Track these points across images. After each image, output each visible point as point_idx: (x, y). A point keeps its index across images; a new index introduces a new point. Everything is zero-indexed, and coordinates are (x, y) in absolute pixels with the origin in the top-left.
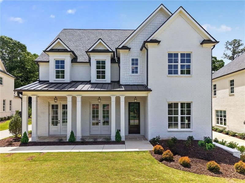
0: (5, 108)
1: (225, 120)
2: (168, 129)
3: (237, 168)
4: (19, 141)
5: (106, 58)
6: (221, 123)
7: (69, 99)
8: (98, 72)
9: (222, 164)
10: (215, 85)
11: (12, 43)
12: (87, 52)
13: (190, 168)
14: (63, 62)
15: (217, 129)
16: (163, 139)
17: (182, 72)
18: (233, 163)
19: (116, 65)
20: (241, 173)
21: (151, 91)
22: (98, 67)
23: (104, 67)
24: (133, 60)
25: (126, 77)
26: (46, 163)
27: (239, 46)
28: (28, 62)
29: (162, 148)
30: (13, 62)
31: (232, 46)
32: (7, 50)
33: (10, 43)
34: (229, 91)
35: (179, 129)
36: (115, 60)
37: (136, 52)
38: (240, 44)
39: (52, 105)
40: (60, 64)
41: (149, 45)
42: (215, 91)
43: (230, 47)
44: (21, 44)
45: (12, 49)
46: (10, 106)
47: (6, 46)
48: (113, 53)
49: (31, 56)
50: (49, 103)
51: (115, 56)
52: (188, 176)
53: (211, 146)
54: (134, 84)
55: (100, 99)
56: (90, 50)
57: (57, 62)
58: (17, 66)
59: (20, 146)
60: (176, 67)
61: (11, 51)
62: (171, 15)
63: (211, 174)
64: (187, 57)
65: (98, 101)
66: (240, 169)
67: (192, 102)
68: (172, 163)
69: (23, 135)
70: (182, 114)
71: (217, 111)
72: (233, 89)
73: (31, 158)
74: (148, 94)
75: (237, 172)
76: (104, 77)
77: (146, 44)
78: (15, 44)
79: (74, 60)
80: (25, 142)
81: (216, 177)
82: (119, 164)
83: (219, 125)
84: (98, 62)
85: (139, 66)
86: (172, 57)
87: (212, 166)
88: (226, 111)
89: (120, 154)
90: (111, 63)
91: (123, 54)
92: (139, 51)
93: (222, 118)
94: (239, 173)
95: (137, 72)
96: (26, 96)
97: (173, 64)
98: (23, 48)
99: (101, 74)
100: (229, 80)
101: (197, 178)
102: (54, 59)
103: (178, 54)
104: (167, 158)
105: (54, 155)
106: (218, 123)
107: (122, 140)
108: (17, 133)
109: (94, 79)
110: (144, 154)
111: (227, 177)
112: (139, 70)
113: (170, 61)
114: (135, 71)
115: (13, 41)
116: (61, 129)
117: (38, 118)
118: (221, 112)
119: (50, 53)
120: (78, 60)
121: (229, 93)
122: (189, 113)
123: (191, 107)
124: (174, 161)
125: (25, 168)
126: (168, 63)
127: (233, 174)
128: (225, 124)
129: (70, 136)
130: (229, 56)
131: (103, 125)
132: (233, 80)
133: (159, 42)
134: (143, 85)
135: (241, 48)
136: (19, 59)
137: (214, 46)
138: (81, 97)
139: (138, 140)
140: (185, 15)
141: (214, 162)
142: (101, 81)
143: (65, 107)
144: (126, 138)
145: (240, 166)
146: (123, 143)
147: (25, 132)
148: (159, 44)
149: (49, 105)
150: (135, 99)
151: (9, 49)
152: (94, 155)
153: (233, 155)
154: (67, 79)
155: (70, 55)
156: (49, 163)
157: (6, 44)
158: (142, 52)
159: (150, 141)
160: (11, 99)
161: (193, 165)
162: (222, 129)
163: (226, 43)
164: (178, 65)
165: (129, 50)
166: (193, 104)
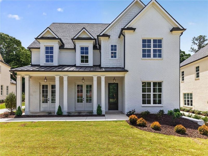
0: (2, 93)
1: (191, 101)
2: (142, 104)
3: (200, 131)
4: (14, 115)
5: (90, 44)
6: (188, 104)
7: (57, 79)
8: (82, 57)
9: (188, 129)
10: (183, 72)
11: (9, 39)
12: (72, 39)
13: (160, 131)
14: (52, 48)
15: (184, 109)
16: (138, 113)
17: (155, 56)
18: (197, 128)
19: (98, 51)
20: (204, 134)
21: (128, 71)
22: (82, 53)
23: (87, 53)
24: (112, 46)
25: (106, 61)
26: (37, 128)
27: (204, 41)
28: (22, 55)
29: (136, 117)
30: (9, 55)
31: (198, 41)
32: (5, 45)
33: (7, 39)
34: (195, 76)
35: (152, 104)
36: (97, 47)
37: (114, 39)
38: (205, 40)
39: (43, 85)
40: (49, 50)
41: (126, 32)
42: (183, 77)
43: (196, 42)
44: (16, 40)
45: (9, 44)
46: (7, 91)
47: (4, 42)
48: (95, 40)
49: (25, 50)
50: (40, 83)
51: (97, 44)
52: (158, 136)
53: (178, 114)
54: (113, 67)
55: (84, 80)
56: (75, 38)
57: (47, 48)
58: (13, 58)
59: (15, 118)
60: (149, 51)
61: (8, 46)
62: (144, 6)
63: (178, 135)
64: (158, 43)
65: (82, 81)
66: (203, 131)
67: (163, 81)
68: (145, 128)
69: (17, 109)
70: (154, 91)
71: (185, 94)
72: (199, 74)
73: (24, 125)
74: (125, 74)
75: (200, 133)
76: (87, 61)
77: (123, 31)
78: (11, 40)
79: (62, 47)
80: (19, 114)
81: (182, 137)
82: (99, 129)
83: (187, 106)
84: (82, 48)
85: (117, 52)
86: (146, 42)
87: (179, 128)
88: (192, 94)
89: (100, 123)
90: (93, 49)
91: (103, 41)
92: (118, 39)
93: (189, 100)
94: (202, 134)
95: (115, 57)
96: (20, 76)
97: (147, 48)
98: (19, 43)
99: (85, 59)
100: (195, 67)
101: (166, 138)
102: (45, 46)
103: (151, 40)
104: (140, 124)
105: (44, 123)
106: (185, 104)
107: (103, 114)
108: (12, 108)
109: (78, 63)
110: (121, 122)
111: (192, 137)
112: (117, 55)
113: (144, 46)
114: (114, 55)
115: (9, 37)
116: (51, 106)
117: (31, 96)
118: (188, 94)
119: (40, 41)
120: (65, 47)
121: (195, 77)
122: (160, 90)
123: (162, 86)
124: (146, 127)
125: (18, 130)
126: (143, 48)
127: (197, 135)
128: (191, 105)
129: (58, 110)
130: (195, 50)
131: (86, 103)
132: (199, 67)
133: (134, 29)
134: (121, 68)
135: (206, 42)
136: (15, 53)
137: (182, 33)
138: (67, 76)
139: (116, 114)
140: (157, 6)
141: (181, 125)
142: (85, 64)
143: (53, 87)
144: (106, 113)
145: (203, 129)
146: (104, 116)
147: (19, 106)
148: (134, 31)
149: (40, 85)
150: (114, 80)
151: (6, 44)
152: (78, 123)
153: (197, 124)
154: (55, 63)
155: (58, 43)
156: (39, 128)
157: (4, 40)
158: (120, 39)
159: (126, 115)
160: (8, 85)
161: (163, 129)
162: (189, 109)
163: (193, 38)
164: (150, 49)
165: (109, 38)
166: (163, 83)
